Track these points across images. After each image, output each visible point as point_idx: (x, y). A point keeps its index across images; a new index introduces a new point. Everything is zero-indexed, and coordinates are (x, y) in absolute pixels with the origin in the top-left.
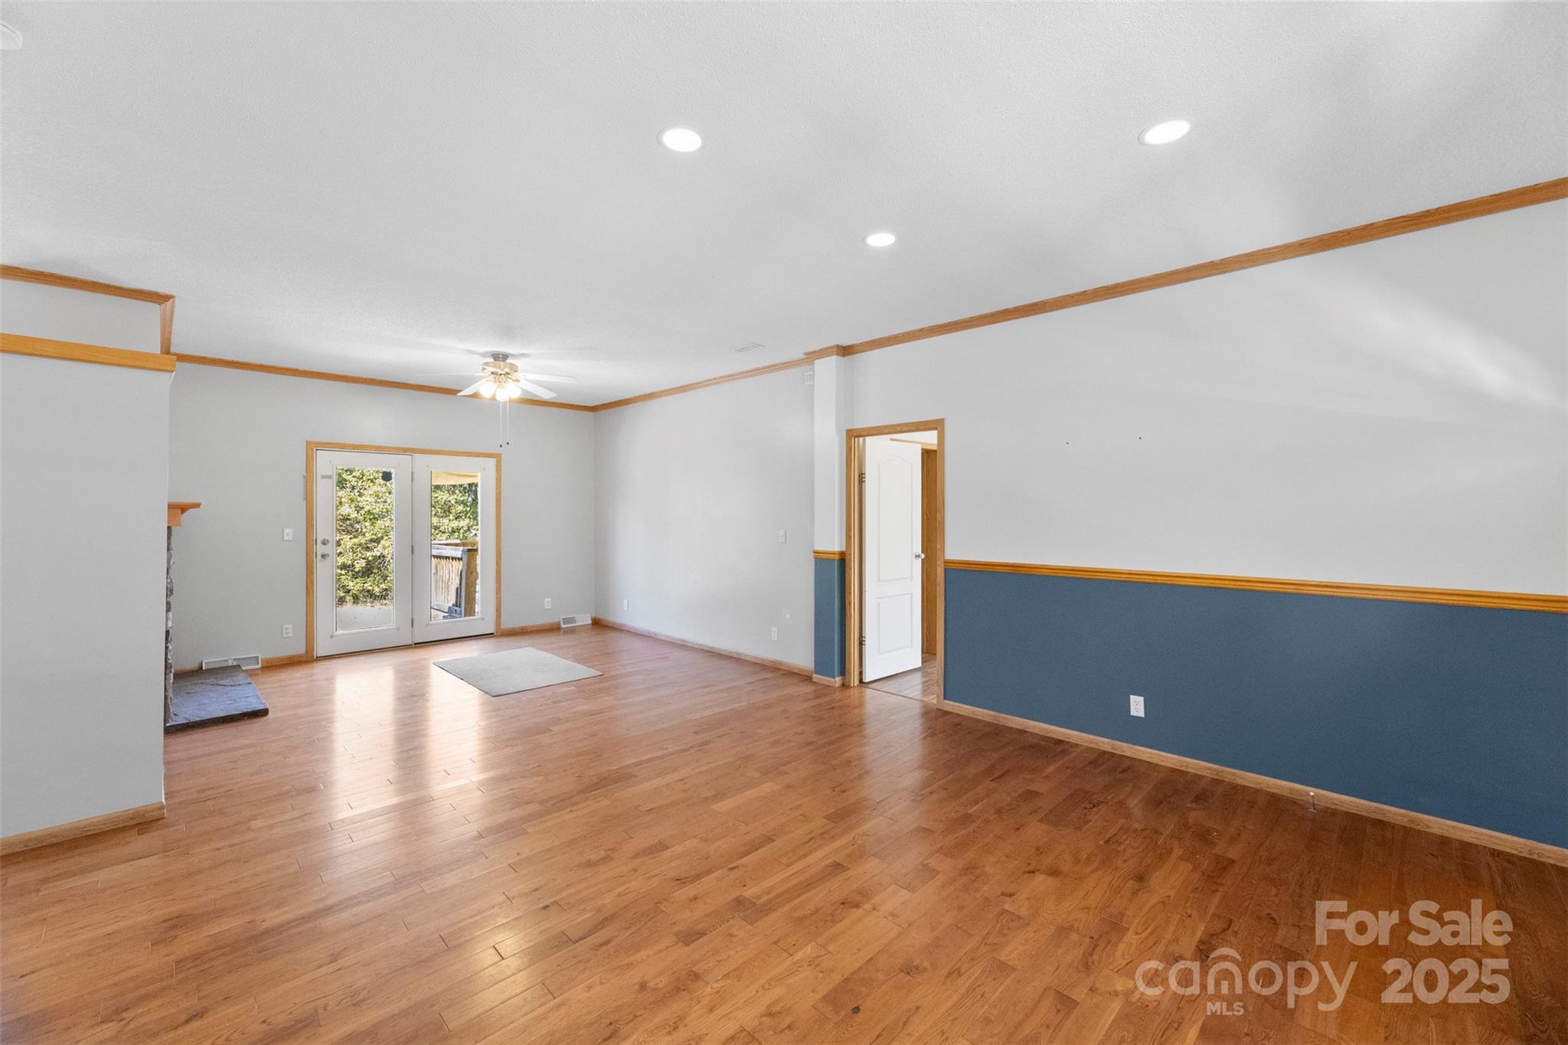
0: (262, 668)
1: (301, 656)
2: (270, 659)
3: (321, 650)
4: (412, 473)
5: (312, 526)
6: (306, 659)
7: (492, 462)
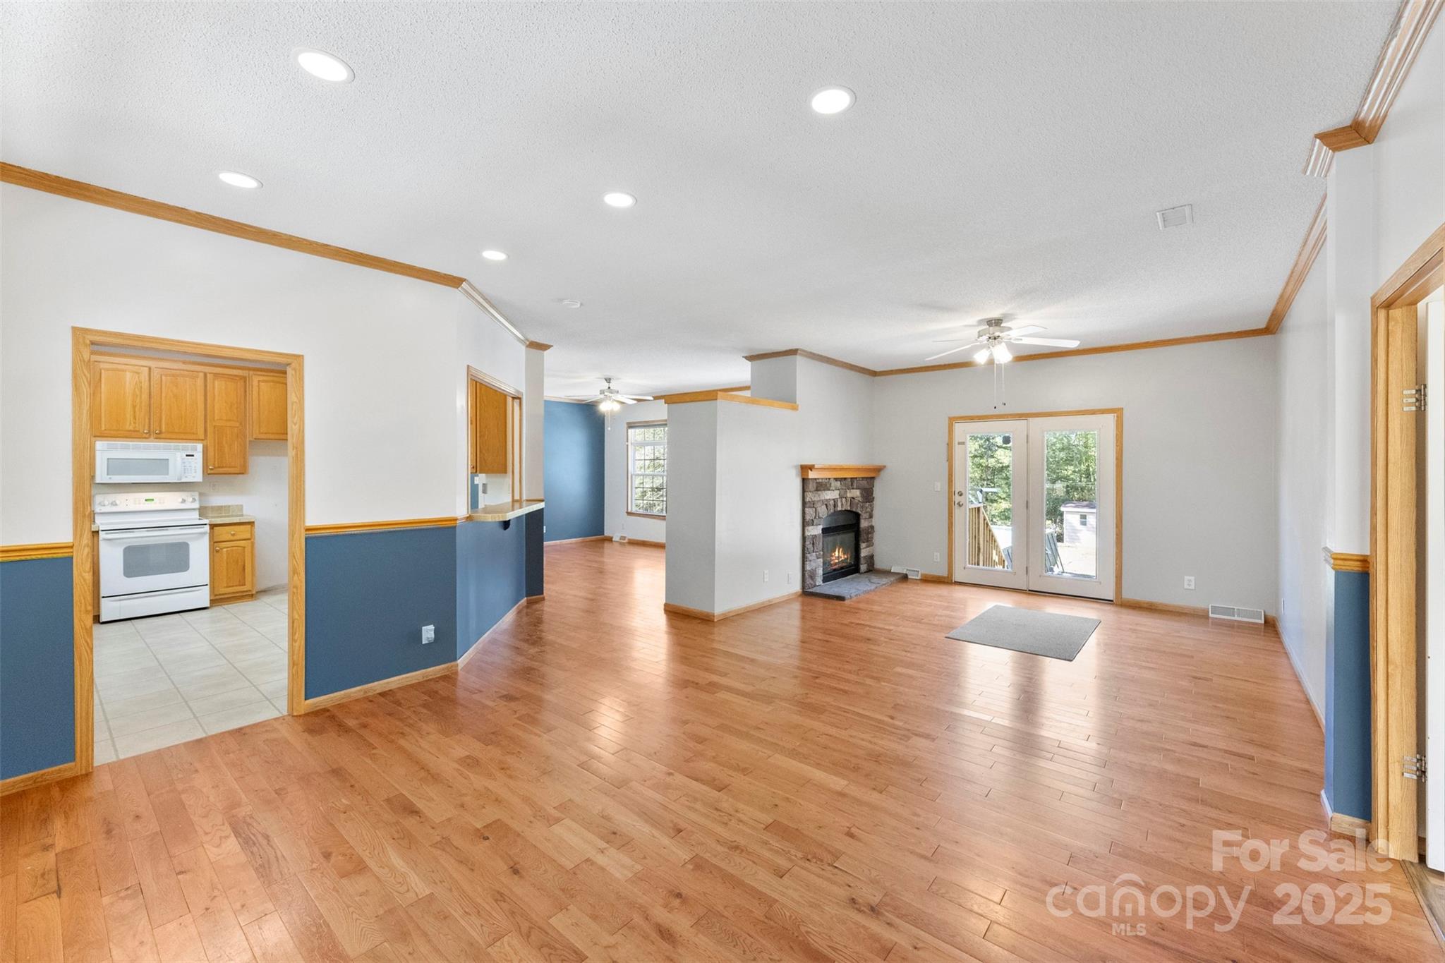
0: (921, 580)
1: (944, 578)
2: (926, 575)
3: (957, 578)
4: (1027, 436)
5: (952, 481)
6: (945, 581)
7: (1110, 419)
